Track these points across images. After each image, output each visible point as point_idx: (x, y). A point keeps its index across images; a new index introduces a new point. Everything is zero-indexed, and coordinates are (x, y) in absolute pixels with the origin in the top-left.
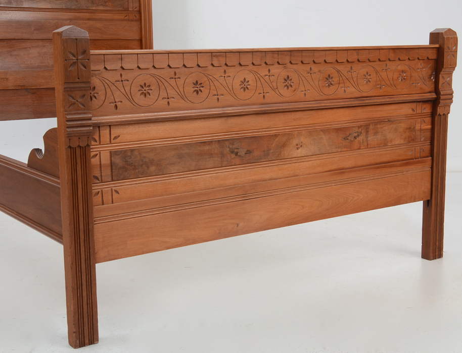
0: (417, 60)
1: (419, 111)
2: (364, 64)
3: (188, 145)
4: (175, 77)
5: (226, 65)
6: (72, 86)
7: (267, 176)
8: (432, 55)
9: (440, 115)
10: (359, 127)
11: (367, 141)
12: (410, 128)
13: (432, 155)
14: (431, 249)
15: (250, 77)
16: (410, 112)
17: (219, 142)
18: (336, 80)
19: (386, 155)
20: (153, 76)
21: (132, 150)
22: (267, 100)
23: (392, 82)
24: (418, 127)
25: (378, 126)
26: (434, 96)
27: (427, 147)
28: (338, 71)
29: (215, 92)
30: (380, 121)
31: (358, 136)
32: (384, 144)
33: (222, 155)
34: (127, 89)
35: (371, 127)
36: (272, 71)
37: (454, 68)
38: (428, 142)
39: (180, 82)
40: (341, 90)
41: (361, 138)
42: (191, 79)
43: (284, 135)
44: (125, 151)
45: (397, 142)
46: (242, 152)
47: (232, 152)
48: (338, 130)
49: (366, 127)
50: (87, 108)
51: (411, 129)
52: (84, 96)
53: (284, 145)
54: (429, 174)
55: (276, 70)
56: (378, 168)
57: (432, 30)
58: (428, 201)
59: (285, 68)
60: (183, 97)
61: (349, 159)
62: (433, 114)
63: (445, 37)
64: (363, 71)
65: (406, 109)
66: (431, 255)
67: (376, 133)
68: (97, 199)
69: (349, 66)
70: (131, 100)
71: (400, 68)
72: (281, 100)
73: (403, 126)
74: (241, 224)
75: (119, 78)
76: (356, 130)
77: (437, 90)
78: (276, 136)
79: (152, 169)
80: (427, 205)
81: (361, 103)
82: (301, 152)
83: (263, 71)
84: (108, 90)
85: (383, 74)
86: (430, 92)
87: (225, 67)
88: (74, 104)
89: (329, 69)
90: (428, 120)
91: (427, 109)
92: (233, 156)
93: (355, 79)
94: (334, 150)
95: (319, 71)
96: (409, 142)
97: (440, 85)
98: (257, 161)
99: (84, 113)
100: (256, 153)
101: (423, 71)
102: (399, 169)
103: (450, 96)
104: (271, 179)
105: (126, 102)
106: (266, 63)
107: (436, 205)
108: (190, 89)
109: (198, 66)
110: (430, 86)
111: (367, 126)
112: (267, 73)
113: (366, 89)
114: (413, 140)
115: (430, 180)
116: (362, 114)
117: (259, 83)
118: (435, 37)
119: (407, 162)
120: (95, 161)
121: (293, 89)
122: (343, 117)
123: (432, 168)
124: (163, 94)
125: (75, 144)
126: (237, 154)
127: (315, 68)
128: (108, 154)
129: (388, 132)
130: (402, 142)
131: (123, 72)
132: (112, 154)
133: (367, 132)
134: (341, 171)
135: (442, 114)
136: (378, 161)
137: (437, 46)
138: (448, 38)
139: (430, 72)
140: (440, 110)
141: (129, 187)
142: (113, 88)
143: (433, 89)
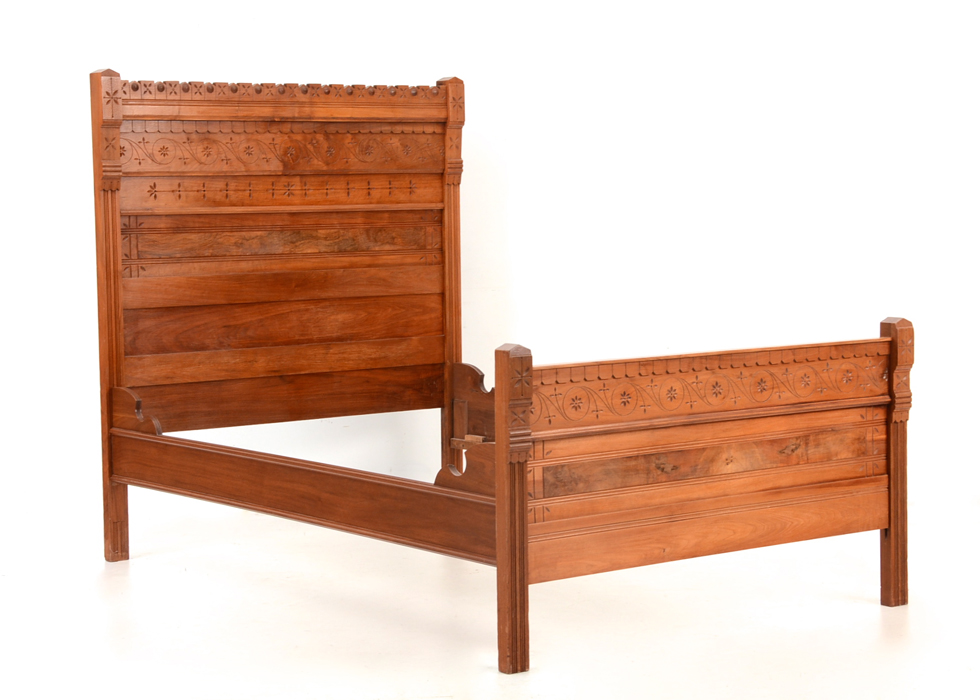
0: (865, 357)
1: (869, 418)
2: (802, 365)
3: (614, 460)
4: (604, 388)
5: (653, 373)
6: (516, 402)
7: (695, 496)
8: (884, 351)
9: (895, 422)
10: (797, 438)
11: (807, 454)
12: (859, 439)
13: (888, 472)
14: (892, 591)
15: (677, 386)
16: (859, 419)
17: (645, 456)
18: (769, 384)
19: (830, 471)
20: (584, 388)
21: (563, 466)
22: (695, 410)
23: (835, 384)
24: (869, 437)
25: (820, 437)
26: (887, 399)
27: (882, 462)
28: (772, 374)
29: (642, 403)
30: (822, 431)
31: (796, 448)
32: (828, 458)
33: (648, 472)
34: (560, 403)
35: (811, 438)
36: (700, 378)
37: (911, 366)
38: (883, 456)
39: (609, 394)
40: (776, 396)
41: (799, 451)
42: (619, 390)
43: (713, 448)
44: (557, 467)
45: (843, 456)
46: (668, 468)
47: (659, 468)
48: (772, 442)
49: (806, 438)
50: (526, 423)
51: (860, 440)
52: (524, 412)
53: (712, 460)
54: (886, 495)
55: (704, 376)
56: (820, 487)
57: (882, 318)
58: (886, 530)
59: (714, 373)
60: (611, 409)
61: (786, 477)
62: (888, 421)
63: (898, 328)
64: (801, 373)
65: (853, 416)
66: (892, 599)
67: (817, 445)
68: (530, 516)
69: (784, 367)
70: (564, 415)
71: (844, 367)
72: (709, 408)
73: (850, 436)
74: (667, 550)
75: (553, 392)
76: (794, 441)
77: (891, 393)
78: (704, 449)
79: (581, 485)
80: (885, 534)
81: (799, 409)
82: (731, 468)
83: (691, 379)
84: (544, 405)
85: (825, 375)
86: (883, 395)
87: (652, 376)
88: (516, 420)
89: (762, 373)
90: (882, 428)
91: (880, 415)
92: (659, 472)
93: (791, 382)
94: (769, 466)
95: (751, 375)
96: (859, 456)
97: (894, 386)
98: (683, 478)
99: (525, 429)
100: (684, 469)
101: (873, 369)
102: (847, 488)
103: (907, 400)
104: (698, 499)
105: (559, 416)
106: (694, 370)
107: (897, 535)
108: (618, 401)
109: (627, 376)
110: (884, 388)
111: (807, 437)
112: (695, 380)
113: (804, 394)
114: (863, 453)
115: (887, 503)
116: (801, 423)
117: (686, 391)
118: (887, 328)
119: (857, 480)
120: (530, 477)
121: (722, 396)
122: (778, 427)
123: (889, 488)
124: (593, 407)
125: (514, 461)
126: (663, 470)
127: (746, 372)
128: (541, 470)
129: (831, 443)
130: (850, 456)
131: (557, 386)
132: (545, 469)
133: (807, 444)
134: (777, 490)
135: (898, 421)
136: (821, 479)
137: (889, 339)
138: (902, 330)
139: (881, 371)
140: (895, 417)
141: (557, 503)
142: (548, 402)
143: (886, 391)
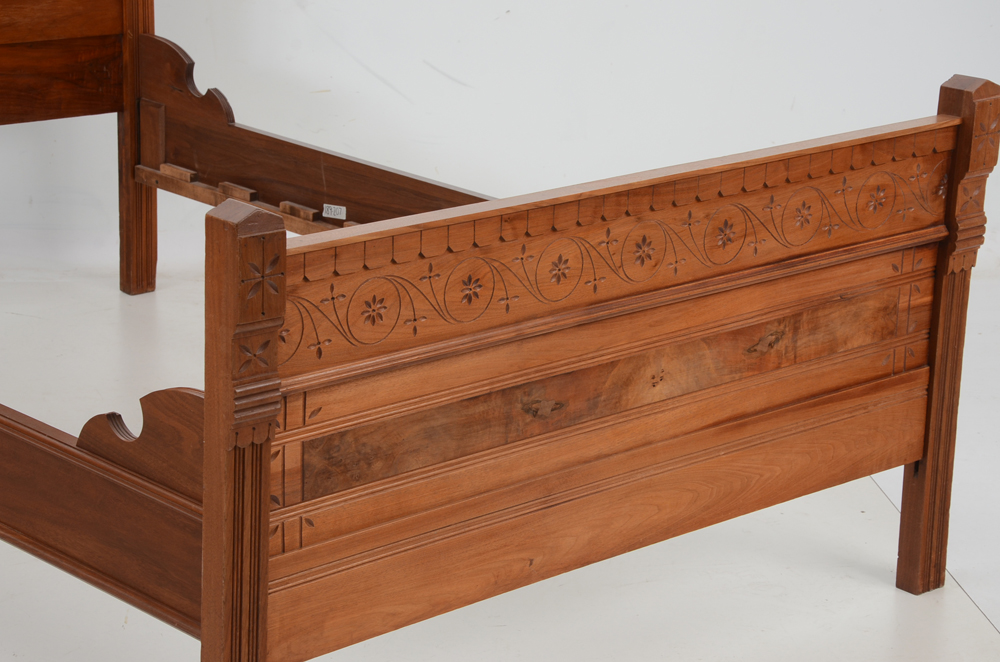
0: (911, 159)
1: (907, 268)
2: (799, 187)
3: (444, 409)
4: (431, 273)
5: (528, 234)
6: (250, 328)
7: (593, 452)
8: (945, 144)
9: (953, 273)
10: (780, 321)
11: (795, 348)
12: (886, 308)
13: (930, 360)
14: (920, 568)
15: (570, 252)
16: (890, 272)
17: (503, 392)
18: (738, 229)
19: (832, 372)
20: (389, 279)
21: (342, 434)
22: (602, 294)
23: (854, 215)
24: (903, 303)
25: (820, 313)
26: (942, 232)
27: (920, 345)
28: (745, 211)
29: (502, 294)
30: (826, 302)
31: (777, 340)
32: (831, 349)
33: (508, 420)
34: (342, 313)
35: (805, 317)
36: (614, 232)
37: (991, 169)
38: (924, 333)
39: (438, 284)
40: (748, 250)
41: (781, 346)
42: (461, 273)
43: (630, 359)
44: (330, 438)
45: (855, 343)
46: (546, 408)
47: (527, 411)
48: (736, 334)
49: (794, 321)
50: (271, 370)
51: (888, 310)
52: (266, 344)
53: (627, 383)
54: (922, 403)
55: (623, 228)
56: (815, 405)
57: (944, 78)
58: (917, 464)
59: (639, 219)
60: (441, 312)
61: (756, 392)
62: (938, 272)
63: (977, 101)
64: (796, 202)
65: (881, 269)
66: (919, 582)
67: (814, 330)
68: (274, 541)
69: (767, 195)
70: (346, 333)
71: (873, 181)
72: (627, 288)
73: (872, 304)
74: (538, 560)
75: (328, 295)
76: (774, 328)
77: (949, 219)
78: (613, 364)
79: (378, 465)
80: (914, 472)
81: (788, 264)
82: (661, 391)
83: (597, 236)
84: (307, 321)
85: (837, 201)
86: (934, 224)
87: (523, 239)
88: (249, 362)
89: (728, 210)
90: (927, 284)
91: (926, 261)
92: (529, 418)
93: (778, 221)
94: (727, 378)
95: (707, 216)
96: (883, 338)
97: (958, 208)
98: (575, 419)
99: (267, 379)
100: (573, 407)
101: (921, 178)
102: (859, 401)
103: (977, 232)
104: (598, 458)
105: (339, 341)
106: (603, 219)
107: (936, 471)
108: (456, 295)
109: (475, 245)
110: (935, 211)
111: (797, 316)
112: (604, 238)
113: (799, 240)
114: (892, 333)
115: (923, 417)
116: (788, 293)
117: (587, 261)
118: (952, 98)
119: (876, 383)
120: (275, 465)
121: (653, 262)
122: (748, 306)
123: (929, 390)
124: (407, 313)
125: (244, 443)
126: (535, 413)
127: (699, 212)
128: (299, 448)
129: (840, 324)
130: (868, 340)
131: (336, 281)
132: (307, 446)
133: (796, 330)
134: (739, 421)
135: (957, 271)
136: (816, 389)
137: (957, 121)
138: (983, 105)
139: (936, 180)
140: (954, 264)
141: (329, 507)
142: (317, 315)
143: (942, 217)
